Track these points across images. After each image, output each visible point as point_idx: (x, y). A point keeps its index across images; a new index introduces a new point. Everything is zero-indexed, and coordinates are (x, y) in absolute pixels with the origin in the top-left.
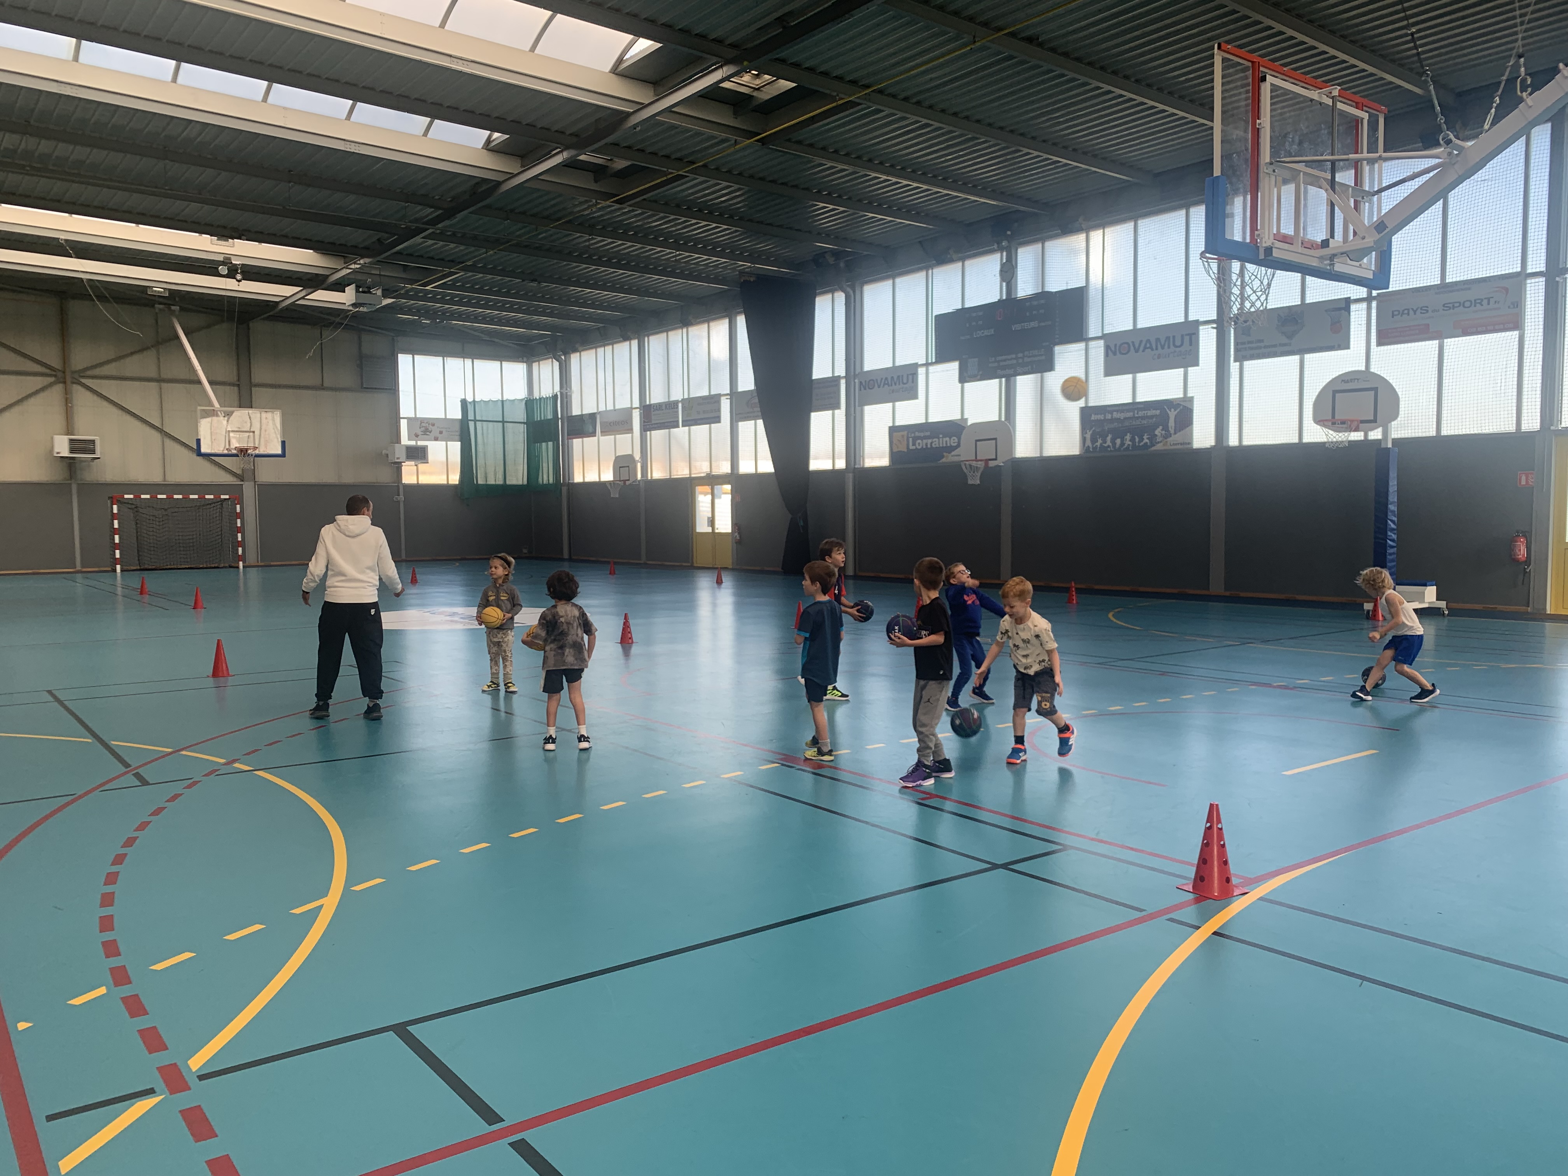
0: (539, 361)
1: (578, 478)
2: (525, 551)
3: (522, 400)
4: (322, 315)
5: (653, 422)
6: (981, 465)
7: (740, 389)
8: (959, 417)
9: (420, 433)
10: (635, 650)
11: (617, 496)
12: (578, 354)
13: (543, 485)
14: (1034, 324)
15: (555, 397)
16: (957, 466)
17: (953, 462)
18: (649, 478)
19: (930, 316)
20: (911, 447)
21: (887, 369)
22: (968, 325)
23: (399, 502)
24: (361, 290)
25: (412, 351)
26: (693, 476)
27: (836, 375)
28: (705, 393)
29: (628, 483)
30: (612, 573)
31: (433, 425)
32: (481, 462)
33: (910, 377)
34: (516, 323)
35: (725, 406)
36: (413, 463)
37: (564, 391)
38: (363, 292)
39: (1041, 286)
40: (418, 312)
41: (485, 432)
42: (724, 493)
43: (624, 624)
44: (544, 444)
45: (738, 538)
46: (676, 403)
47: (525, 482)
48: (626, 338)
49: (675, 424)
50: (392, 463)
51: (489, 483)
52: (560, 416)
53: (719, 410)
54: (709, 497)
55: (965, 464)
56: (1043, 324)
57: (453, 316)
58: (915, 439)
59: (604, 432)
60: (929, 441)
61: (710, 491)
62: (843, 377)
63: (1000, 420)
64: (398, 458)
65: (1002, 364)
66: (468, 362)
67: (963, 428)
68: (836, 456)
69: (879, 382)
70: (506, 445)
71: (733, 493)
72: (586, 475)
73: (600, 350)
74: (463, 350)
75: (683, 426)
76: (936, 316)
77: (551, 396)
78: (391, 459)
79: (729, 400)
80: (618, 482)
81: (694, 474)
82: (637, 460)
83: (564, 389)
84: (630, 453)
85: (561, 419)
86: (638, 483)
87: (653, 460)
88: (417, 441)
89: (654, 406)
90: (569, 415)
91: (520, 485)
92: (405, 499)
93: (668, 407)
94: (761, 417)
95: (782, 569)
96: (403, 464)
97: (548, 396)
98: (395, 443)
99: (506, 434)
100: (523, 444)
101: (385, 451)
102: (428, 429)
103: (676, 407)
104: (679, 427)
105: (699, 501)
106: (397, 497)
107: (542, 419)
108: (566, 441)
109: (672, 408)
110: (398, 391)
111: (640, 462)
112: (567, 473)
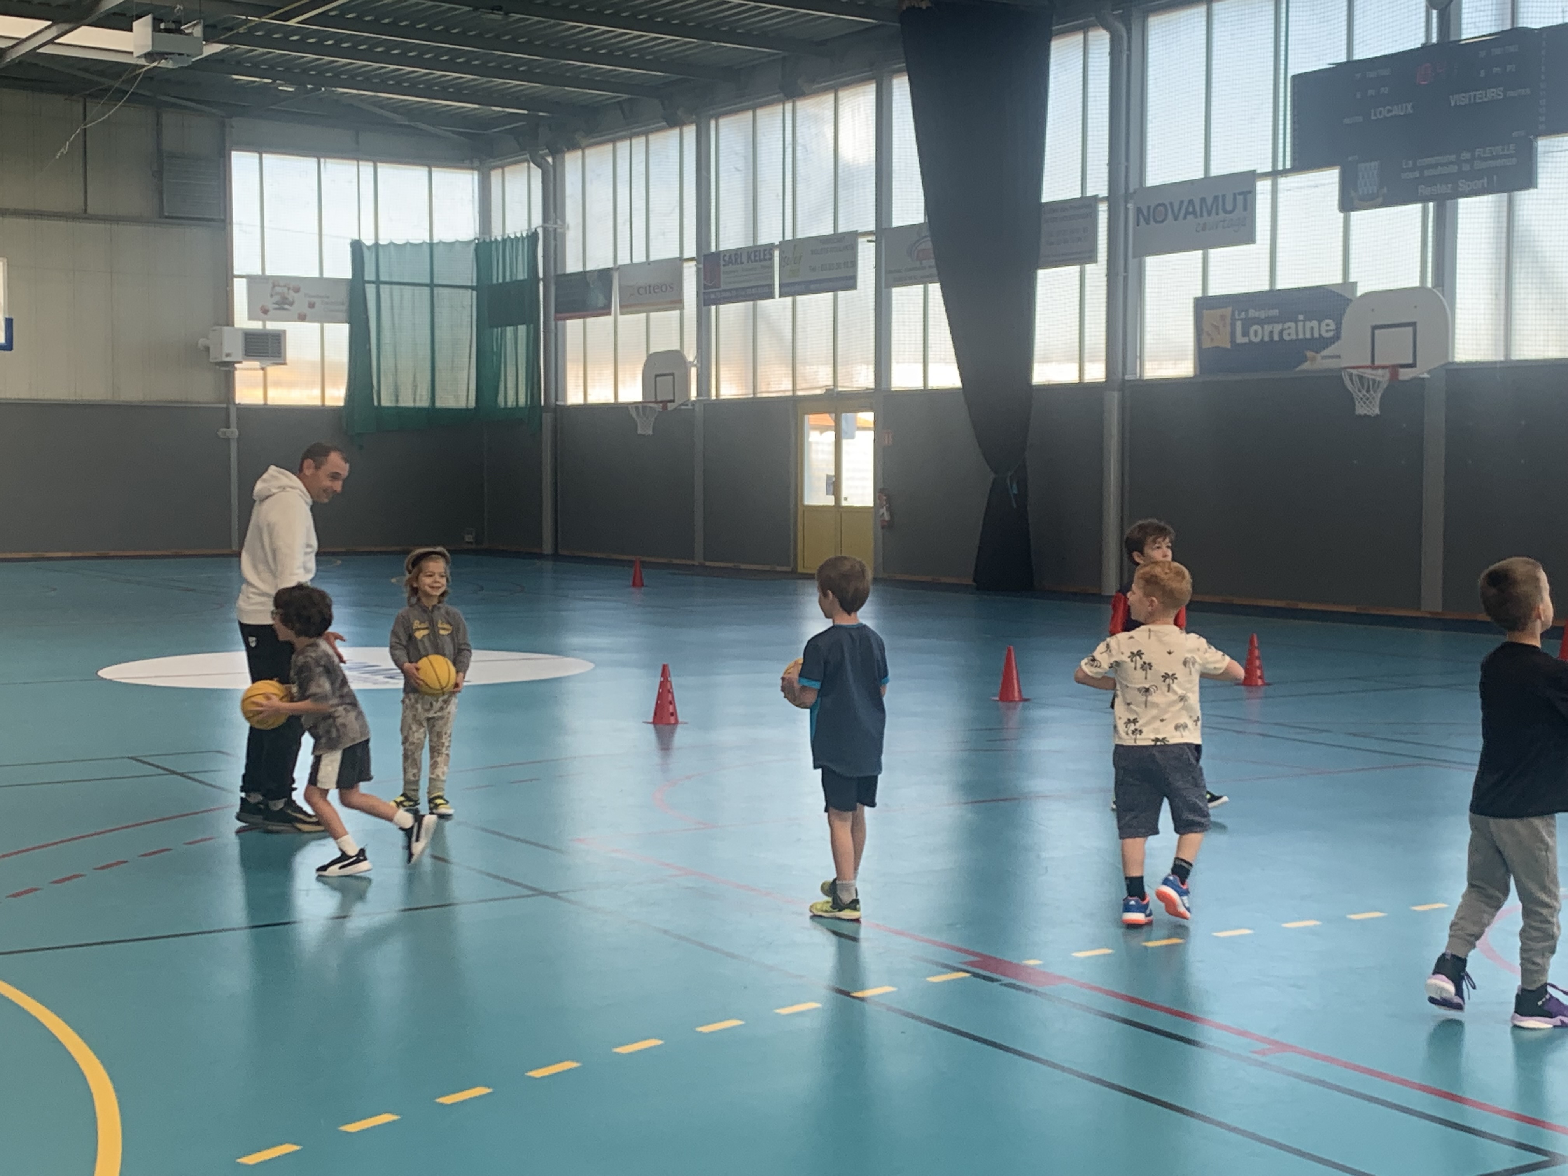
0: (502, 167)
1: (574, 397)
2: (469, 538)
3: (468, 243)
4: (87, 76)
5: (723, 287)
6: (1383, 376)
7: (896, 223)
8: (1339, 279)
9: (270, 306)
10: (681, 737)
11: (651, 432)
12: (579, 153)
13: (507, 410)
14: (1496, 93)
15: (533, 237)
16: (1334, 378)
17: (1326, 370)
18: (714, 397)
19: (1282, 76)
20: (1240, 339)
21: (1193, 182)
22: (1359, 96)
23: (228, 440)
24: (162, 26)
25: (259, 146)
26: (800, 393)
27: (1089, 193)
28: (827, 229)
29: (671, 406)
30: (637, 583)
31: (297, 290)
32: (387, 363)
33: (1240, 198)
34: (458, 93)
35: (866, 253)
36: (256, 364)
37: (551, 226)
38: (167, 31)
39: (1509, 16)
40: (270, 69)
41: (396, 304)
42: (859, 429)
43: (662, 685)
44: (509, 330)
45: (887, 517)
46: (770, 248)
47: (472, 404)
48: (673, 122)
49: (766, 290)
50: (217, 364)
51: (402, 404)
52: (541, 275)
53: (854, 264)
54: (831, 436)
55: (1351, 375)
56: (1511, 94)
57: (339, 77)
58: (1247, 324)
59: (628, 306)
60: (1278, 327)
61: (833, 424)
62: (1103, 199)
63: (1422, 288)
64: (228, 355)
65: (1426, 173)
66: (367, 168)
67: (1348, 301)
68: (1086, 356)
69: (1176, 208)
70: (437, 332)
71: (879, 428)
72: (589, 391)
73: (623, 146)
74: (357, 143)
75: (781, 295)
76: (1294, 77)
77: (525, 235)
78: (214, 356)
79: (873, 244)
80: (652, 405)
81: (803, 389)
82: (690, 362)
83: (551, 222)
84: (676, 347)
85: (544, 279)
86: (690, 407)
87: (721, 362)
88: (264, 321)
89: (725, 256)
90: (559, 272)
91: (461, 410)
92: (240, 435)
93: (753, 257)
94: (937, 278)
95: (975, 580)
96: (237, 365)
97: (519, 235)
98: (221, 325)
99: (436, 310)
100: (469, 329)
101: (202, 342)
102: (287, 299)
103: (768, 257)
104: (773, 297)
105: (810, 443)
106: (225, 429)
107: (508, 279)
108: (553, 323)
109: (761, 261)
110: (231, 223)
111: (695, 366)
112: (553, 387)
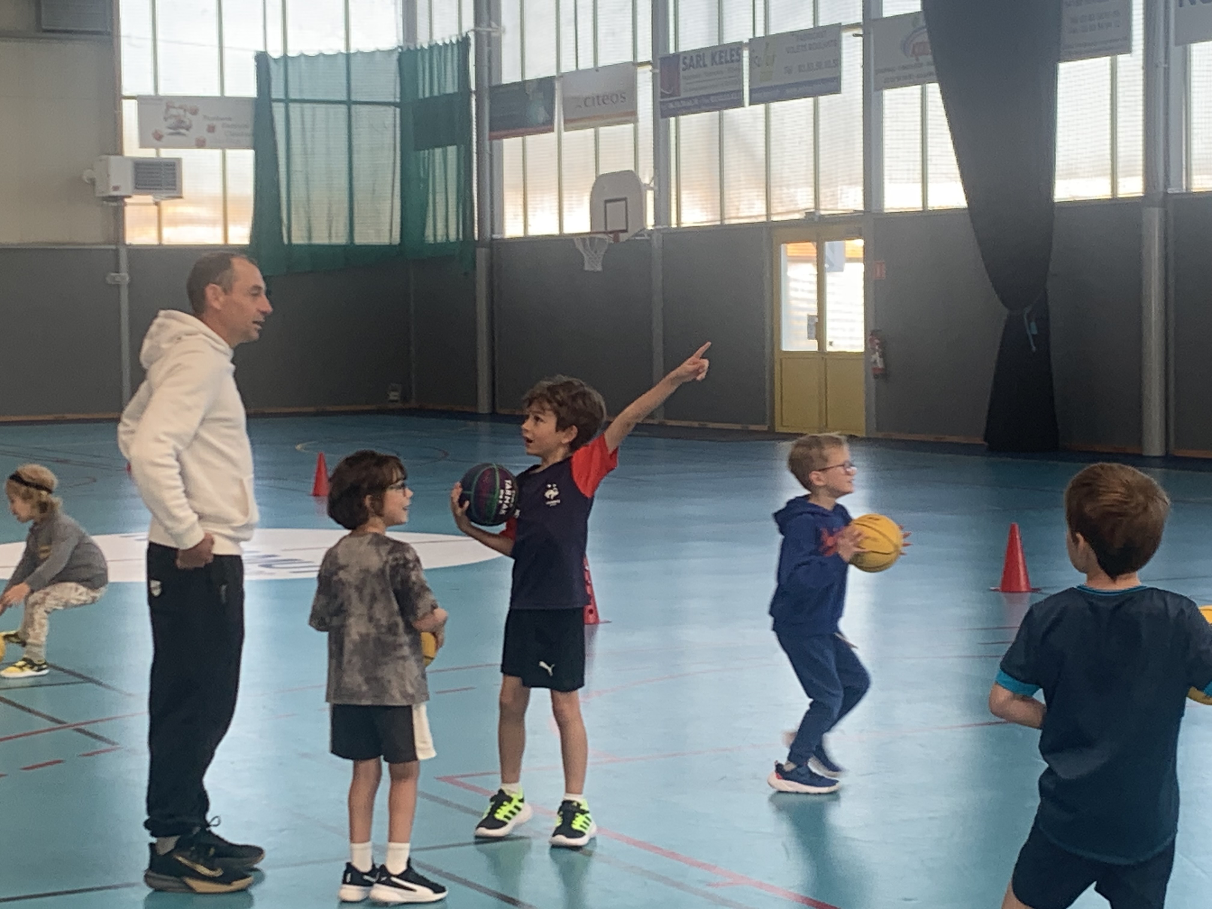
1: (512, 229)
2: (394, 396)
3: (390, 52)
5: (683, 95)
7: (888, 12)
9: (165, 131)
11: (599, 268)
13: (436, 245)
15: (463, 43)
18: (674, 226)
23: (117, 286)
26: (775, 218)
28: (805, 23)
29: (623, 237)
31: (195, 112)
32: (299, 193)
35: (852, 52)
36: (149, 198)
37: (484, 29)
41: (308, 126)
42: (847, 261)
44: (438, 151)
45: (880, 365)
46: (738, 47)
47: (397, 240)
49: (734, 97)
50: (103, 198)
51: (316, 241)
52: (473, 87)
53: (837, 63)
54: (813, 268)
59: (572, 121)
61: (814, 254)
64: (116, 188)
68: (1120, 167)
70: (355, 156)
71: (870, 259)
72: (529, 221)
75: (752, 103)
77: (454, 41)
78: (101, 190)
79: (860, 39)
80: (599, 236)
81: (778, 214)
82: (645, 185)
83: (485, 24)
84: (632, 168)
85: (476, 92)
86: (646, 237)
87: (683, 184)
88: (157, 148)
89: (685, 58)
90: (494, 83)
91: (385, 246)
92: (131, 279)
93: (717, 59)
94: (935, 77)
95: (985, 439)
96: (127, 200)
97: (447, 42)
98: (109, 154)
99: (354, 131)
100: (392, 152)
101: (87, 175)
102: (182, 122)
103: (735, 57)
104: (742, 105)
105: (788, 279)
106: (113, 274)
107: (436, 93)
108: (487, 143)
109: (727, 62)
110: (118, 37)
111: (651, 189)
112: (488, 216)
